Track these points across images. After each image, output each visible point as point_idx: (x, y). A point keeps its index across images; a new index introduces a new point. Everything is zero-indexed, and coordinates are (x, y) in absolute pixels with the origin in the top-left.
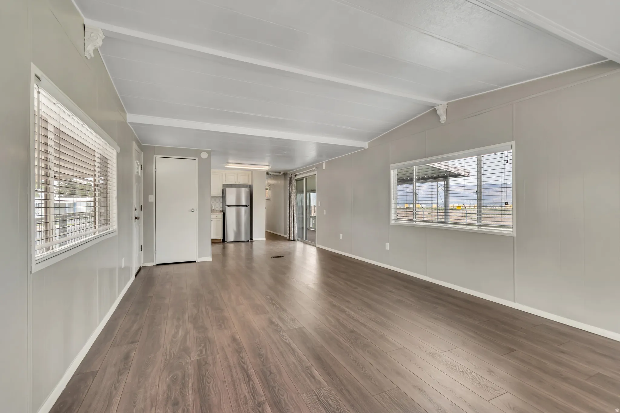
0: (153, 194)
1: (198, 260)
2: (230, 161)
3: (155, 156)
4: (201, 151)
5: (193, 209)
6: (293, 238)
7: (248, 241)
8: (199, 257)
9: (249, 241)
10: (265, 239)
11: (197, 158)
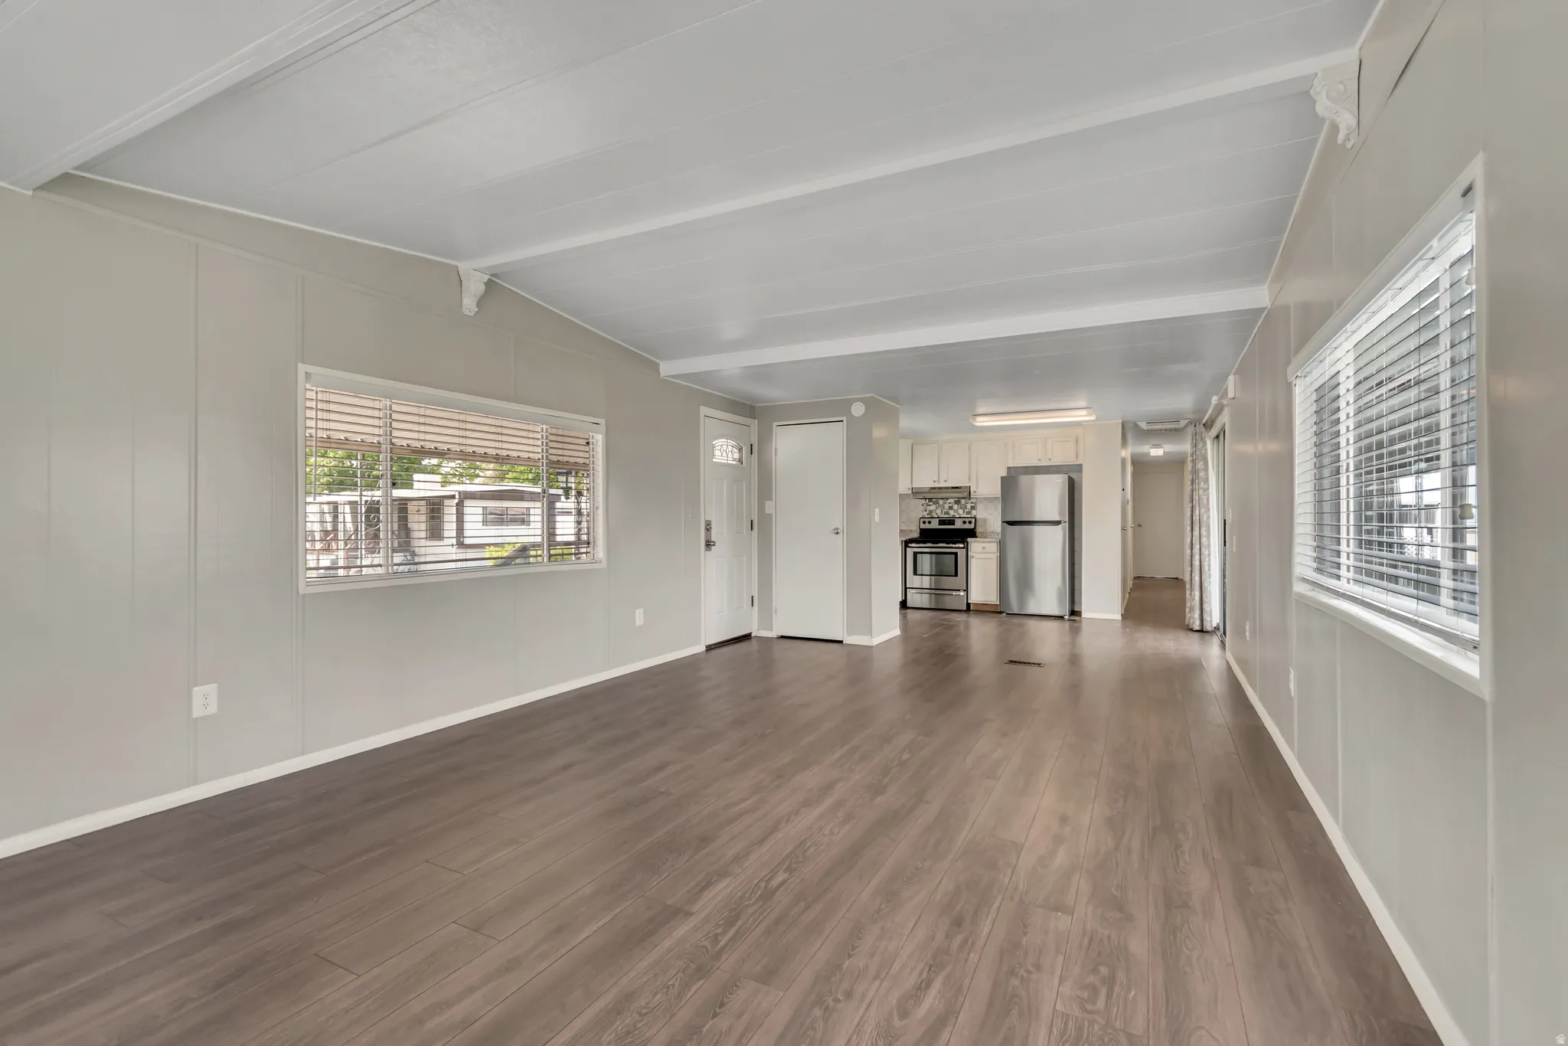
0: (771, 500)
1: (848, 640)
2: (980, 410)
3: (775, 424)
4: (851, 402)
5: (837, 529)
6: (1198, 623)
7: (1061, 618)
8: (850, 634)
9: (1066, 617)
10: (1120, 618)
11: (844, 419)
